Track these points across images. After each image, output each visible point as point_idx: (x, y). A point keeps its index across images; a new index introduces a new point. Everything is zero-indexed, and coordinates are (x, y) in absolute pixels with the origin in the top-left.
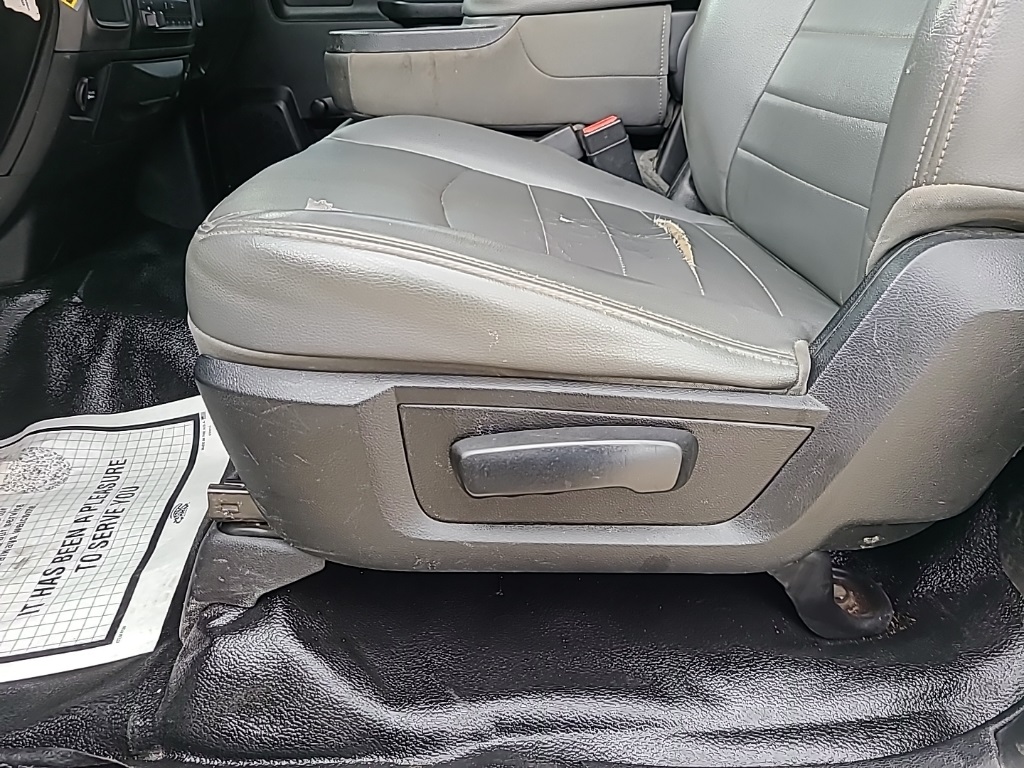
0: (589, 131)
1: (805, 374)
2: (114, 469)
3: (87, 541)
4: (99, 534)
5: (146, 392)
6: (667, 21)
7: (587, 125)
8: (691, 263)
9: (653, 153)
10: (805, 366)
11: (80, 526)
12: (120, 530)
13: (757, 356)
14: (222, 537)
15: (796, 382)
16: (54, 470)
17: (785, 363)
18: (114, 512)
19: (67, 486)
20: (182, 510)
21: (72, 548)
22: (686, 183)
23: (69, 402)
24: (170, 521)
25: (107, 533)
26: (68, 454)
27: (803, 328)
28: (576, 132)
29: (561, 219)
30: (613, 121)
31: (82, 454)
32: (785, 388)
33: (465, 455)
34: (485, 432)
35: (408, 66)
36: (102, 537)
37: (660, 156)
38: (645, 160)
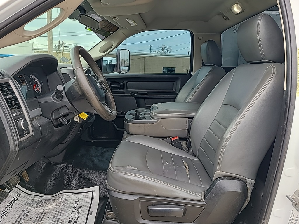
0: (173, 139)
1: (203, 198)
2: (77, 202)
3: (74, 218)
4: (76, 217)
5: (83, 185)
6: (187, 121)
7: (173, 137)
8: (188, 174)
9: (186, 141)
10: (203, 197)
11: (72, 215)
12: (80, 217)
13: (196, 195)
14: (107, 220)
15: (201, 200)
16: (65, 202)
17: (200, 196)
18: (78, 212)
19: (68, 206)
20: (91, 212)
21: (71, 220)
22: (191, 150)
23: (68, 187)
24: (89, 215)
25: (78, 217)
26: (68, 199)
27: (204, 189)
28: (170, 139)
29: (167, 163)
30: (177, 138)
31: (70, 199)
32: (200, 200)
33: (150, 209)
34: (153, 205)
35: (140, 126)
36: (77, 218)
37: (187, 142)
38: (183, 143)
